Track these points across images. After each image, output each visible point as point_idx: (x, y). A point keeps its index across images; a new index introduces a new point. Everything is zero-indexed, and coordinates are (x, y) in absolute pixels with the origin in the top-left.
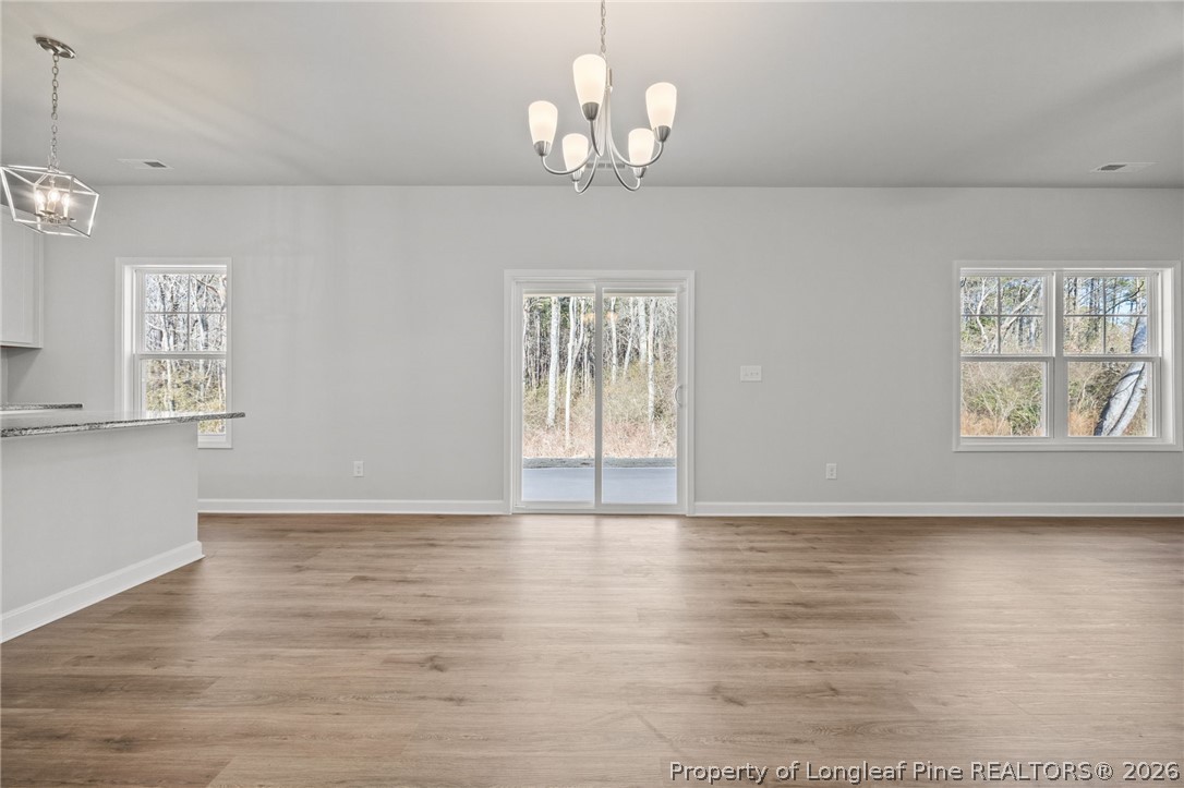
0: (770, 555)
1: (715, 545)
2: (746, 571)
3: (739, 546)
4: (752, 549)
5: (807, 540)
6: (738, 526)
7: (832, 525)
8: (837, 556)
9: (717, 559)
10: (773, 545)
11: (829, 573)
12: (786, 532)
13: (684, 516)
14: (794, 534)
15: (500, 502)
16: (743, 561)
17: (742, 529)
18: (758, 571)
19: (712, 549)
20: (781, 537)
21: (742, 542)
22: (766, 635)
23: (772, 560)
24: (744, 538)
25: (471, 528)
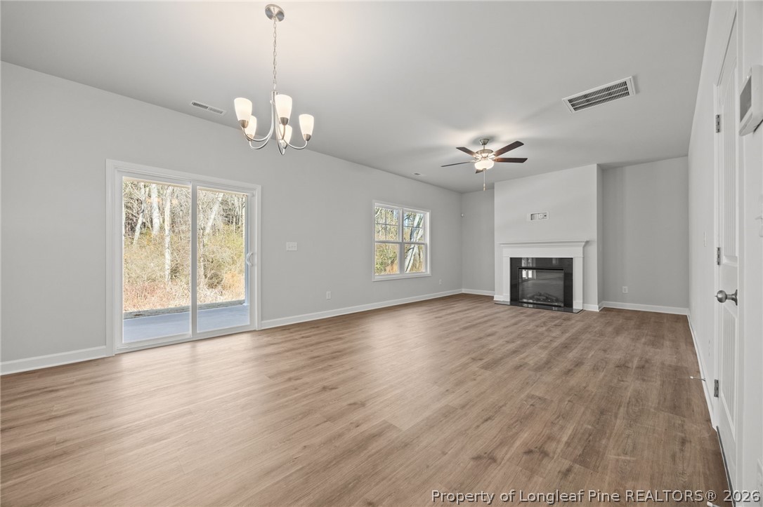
0: (313, 338)
1: (284, 340)
2: (306, 346)
3: (296, 337)
4: (303, 337)
5: (325, 328)
6: (289, 329)
7: (330, 321)
8: (340, 332)
9: (289, 345)
10: (311, 333)
11: (341, 339)
12: (313, 328)
13: (255, 331)
14: (318, 327)
15: (104, 347)
16: (302, 343)
17: (291, 330)
18: (312, 345)
19: (282, 342)
20: (313, 330)
21: (296, 336)
22: (331, 366)
23: (315, 339)
24: (296, 333)
25: (77, 373)
